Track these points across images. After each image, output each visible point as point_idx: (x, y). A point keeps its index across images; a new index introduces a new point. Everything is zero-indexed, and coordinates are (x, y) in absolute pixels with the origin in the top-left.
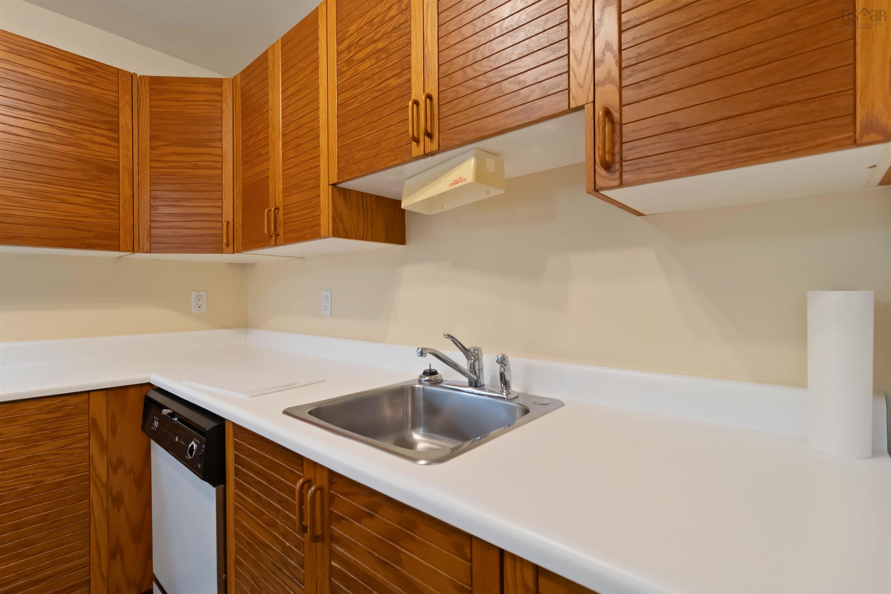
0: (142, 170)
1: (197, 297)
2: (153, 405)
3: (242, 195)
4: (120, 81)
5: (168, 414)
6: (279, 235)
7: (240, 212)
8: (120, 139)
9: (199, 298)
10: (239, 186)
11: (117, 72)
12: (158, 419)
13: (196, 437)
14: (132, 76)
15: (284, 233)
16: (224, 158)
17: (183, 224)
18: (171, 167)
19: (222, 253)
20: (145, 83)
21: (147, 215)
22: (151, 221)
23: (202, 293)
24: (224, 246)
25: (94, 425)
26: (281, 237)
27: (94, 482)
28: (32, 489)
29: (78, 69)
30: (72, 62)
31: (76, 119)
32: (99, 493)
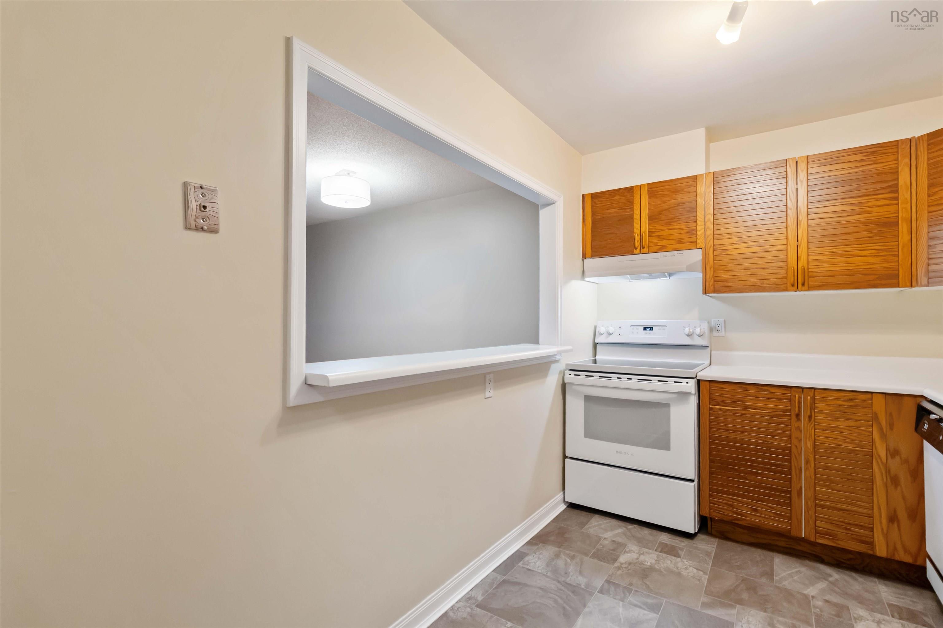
0: (920, 216)
2: (924, 412)
4: (899, 150)
5: (936, 419)
8: (900, 197)
11: (896, 144)
12: (928, 422)
14: (911, 140)
20: (923, 140)
21: (925, 254)
22: (929, 259)
25: (875, 418)
27: (876, 459)
28: (835, 448)
29: (865, 156)
30: (861, 153)
31: (863, 194)
32: (880, 469)
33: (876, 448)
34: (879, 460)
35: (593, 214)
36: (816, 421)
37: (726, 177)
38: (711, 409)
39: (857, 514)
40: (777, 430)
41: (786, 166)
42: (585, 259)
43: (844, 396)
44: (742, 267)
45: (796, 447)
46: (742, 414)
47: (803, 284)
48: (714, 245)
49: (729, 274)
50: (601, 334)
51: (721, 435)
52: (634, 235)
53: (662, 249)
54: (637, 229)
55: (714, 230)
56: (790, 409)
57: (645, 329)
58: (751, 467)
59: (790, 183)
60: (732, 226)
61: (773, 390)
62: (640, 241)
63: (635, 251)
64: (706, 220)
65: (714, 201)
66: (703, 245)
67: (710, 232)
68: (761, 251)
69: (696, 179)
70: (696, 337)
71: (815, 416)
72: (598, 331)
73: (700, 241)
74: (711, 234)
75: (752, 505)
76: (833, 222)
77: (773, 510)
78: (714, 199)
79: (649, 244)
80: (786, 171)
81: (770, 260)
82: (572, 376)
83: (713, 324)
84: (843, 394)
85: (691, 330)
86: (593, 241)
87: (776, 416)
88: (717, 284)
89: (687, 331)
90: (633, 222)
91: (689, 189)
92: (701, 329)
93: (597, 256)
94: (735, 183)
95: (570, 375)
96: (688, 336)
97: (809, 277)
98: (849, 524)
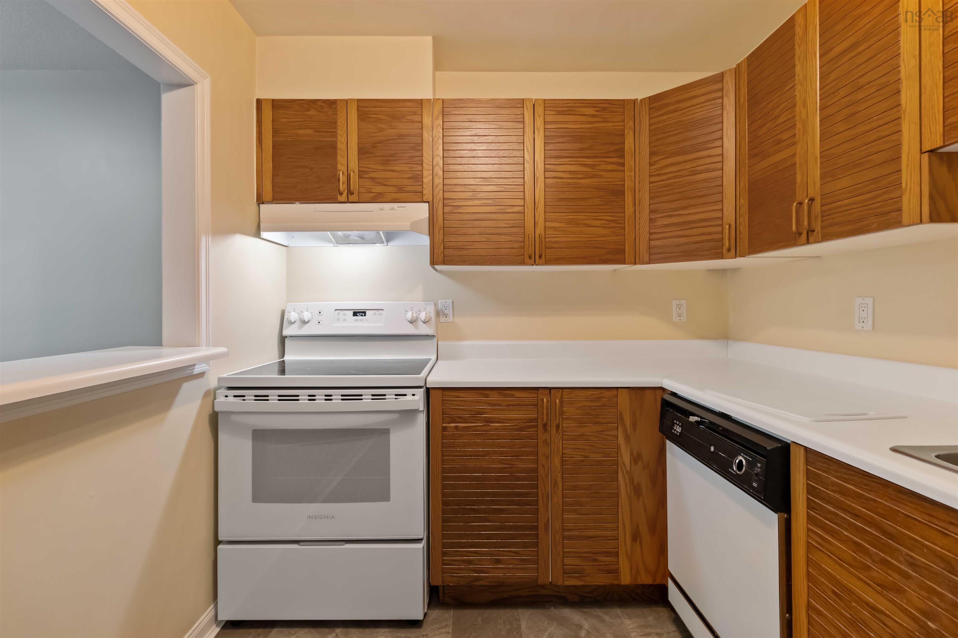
0: (642, 187)
1: (678, 305)
2: (671, 408)
3: (748, 193)
4: (625, 111)
5: (696, 422)
6: (813, 231)
7: (746, 212)
8: (625, 162)
9: (680, 307)
10: (744, 183)
11: (622, 103)
12: (680, 424)
13: (744, 452)
14: (635, 101)
15: (822, 228)
16: (725, 156)
17: (680, 233)
18: (669, 179)
19: (723, 258)
20: (645, 104)
21: (647, 228)
22: (650, 234)
23: (684, 302)
24: (725, 251)
25: (621, 418)
26: (818, 232)
27: (621, 468)
28: (582, 461)
29: (597, 111)
30: (594, 107)
31: (596, 154)
32: (625, 479)
33: (621, 456)
34: (623, 468)
35: (275, 132)
36: (565, 429)
37: (458, 109)
38: (444, 429)
39: (604, 538)
40: (523, 448)
41: (523, 107)
42: (263, 203)
43: (592, 395)
44: (476, 231)
45: (544, 467)
46: (482, 431)
47: (540, 257)
48: (444, 199)
49: (461, 239)
50: (291, 323)
51: (457, 464)
52: (338, 174)
53: (377, 199)
54: (342, 165)
55: (443, 178)
56: (537, 417)
57: (355, 314)
58: (494, 502)
59: (527, 129)
60: (465, 176)
61: (517, 394)
62: (347, 183)
63: (340, 198)
64: (434, 164)
65: (444, 139)
66: (431, 197)
67: (438, 181)
68: (496, 211)
69: (422, 104)
70: (420, 324)
71: (563, 424)
72: (287, 318)
73: (427, 191)
74: (440, 183)
75: (495, 555)
76: (569, 184)
77: (519, 556)
78: (443, 136)
79: (359, 189)
80: (523, 114)
81: (507, 224)
82: (231, 399)
83: (440, 307)
84: (590, 392)
85: (414, 315)
86: (274, 175)
87: (521, 429)
88: (449, 252)
89: (409, 315)
90: (335, 153)
91: (413, 116)
92: (426, 313)
93: (281, 199)
94: (468, 119)
95: (226, 396)
96: (410, 323)
97: (546, 248)
98: (596, 553)
